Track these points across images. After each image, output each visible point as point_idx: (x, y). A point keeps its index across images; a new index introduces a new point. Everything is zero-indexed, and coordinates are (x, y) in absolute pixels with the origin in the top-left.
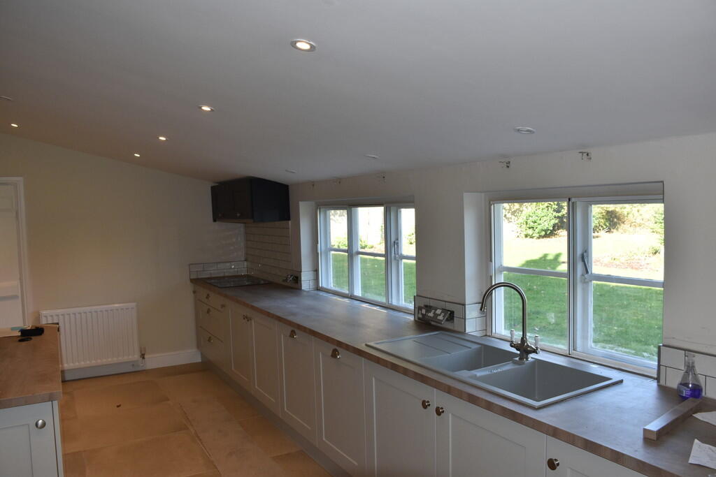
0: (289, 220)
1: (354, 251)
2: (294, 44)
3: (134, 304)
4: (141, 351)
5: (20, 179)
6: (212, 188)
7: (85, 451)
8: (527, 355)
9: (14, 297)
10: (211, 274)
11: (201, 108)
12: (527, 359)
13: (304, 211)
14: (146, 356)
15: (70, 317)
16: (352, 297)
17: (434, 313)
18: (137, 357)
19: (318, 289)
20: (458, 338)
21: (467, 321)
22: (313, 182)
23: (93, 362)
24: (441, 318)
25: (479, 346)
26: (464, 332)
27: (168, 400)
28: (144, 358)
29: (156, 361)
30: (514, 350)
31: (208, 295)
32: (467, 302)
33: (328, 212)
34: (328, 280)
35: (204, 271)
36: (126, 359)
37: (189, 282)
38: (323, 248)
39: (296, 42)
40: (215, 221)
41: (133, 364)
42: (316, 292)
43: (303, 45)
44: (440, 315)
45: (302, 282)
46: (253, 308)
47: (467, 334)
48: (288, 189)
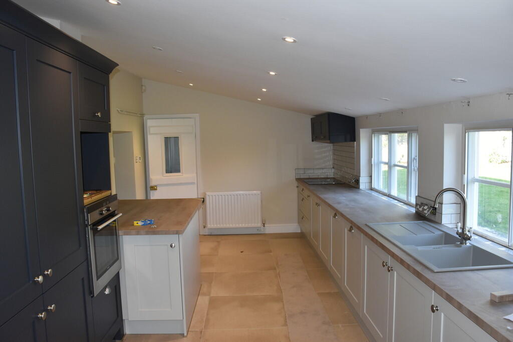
0: (355, 141)
1: (392, 164)
2: (284, 39)
3: (259, 192)
4: (263, 222)
5: (197, 114)
6: (311, 119)
7: (216, 273)
8: (466, 242)
9: (193, 183)
10: (309, 176)
11: (269, 73)
12: (466, 244)
13: (363, 135)
14: (265, 225)
15: (222, 197)
16: (389, 196)
17: (423, 208)
18: (259, 225)
19: (372, 189)
20: (433, 227)
21: (443, 215)
22: (380, 114)
23: (234, 225)
24: (426, 212)
25: (442, 233)
26: (440, 223)
27: (271, 252)
28: (264, 226)
29: (272, 228)
30: (458, 236)
31: (303, 189)
32: (444, 202)
33: (380, 136)
34: (379, 183)
35: (304, 173)
36: (253, 225)
37: (295, 180)
38: (376, 161)
39: (285, 38)
40: (313, 141)
41: (258, 229)
42: (370, 192)
43: (289, 40)
44: (426, 210)
45: (360, 184)
46: (320, 198)
47: (443, 225)
48: (355, 120)
